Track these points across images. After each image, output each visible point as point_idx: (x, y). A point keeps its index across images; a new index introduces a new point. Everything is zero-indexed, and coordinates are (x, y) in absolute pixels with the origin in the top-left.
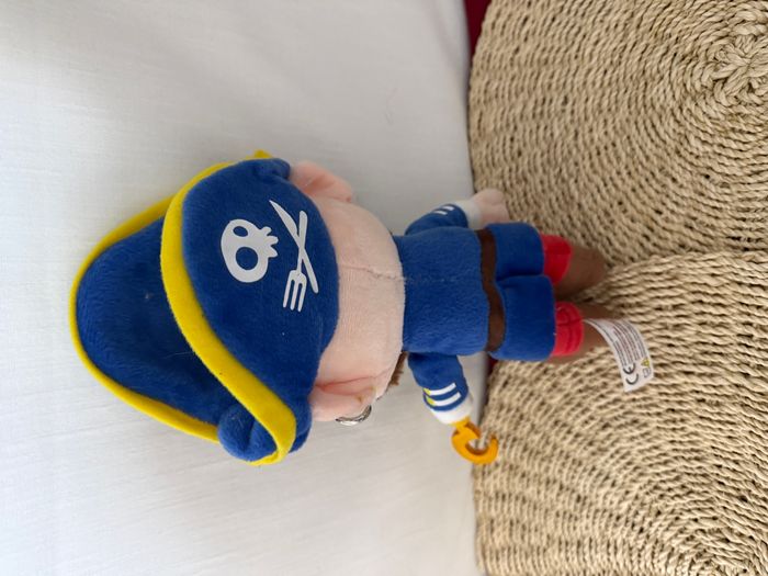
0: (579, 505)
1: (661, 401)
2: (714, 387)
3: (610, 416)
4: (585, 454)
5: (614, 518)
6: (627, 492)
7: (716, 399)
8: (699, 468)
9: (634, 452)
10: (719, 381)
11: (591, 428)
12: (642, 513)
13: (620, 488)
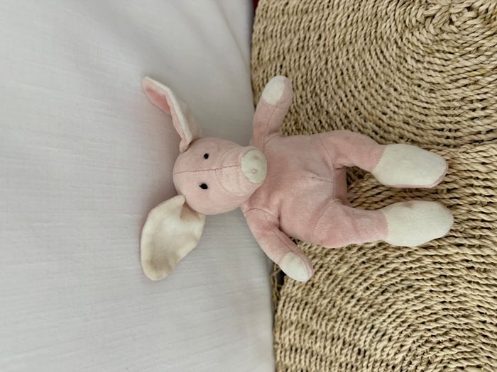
0: (360, 357)
1: (435, 269)
2: (482, 256)
3: (389, 283)
4: (366, 315)
5: (390, 367)
6: (402, 346)
7: (484, 266)
8: (466, 324)
9: (408, 312)
10: (487, 252)
11: (371, 294)
12: (415, 363)
13: (396, 343)
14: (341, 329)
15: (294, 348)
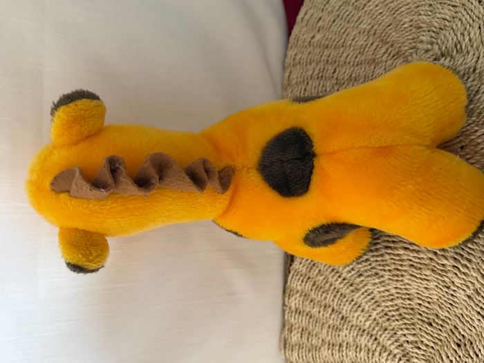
0: (342, 322)
1: (392, 263)
4: (348, 291)
5: (362, 330)
6: (370, 316)
8: (410, 304)
9: (375, 292)
12: (377, 329)
14: (331, 300)
15: (298, 311)
